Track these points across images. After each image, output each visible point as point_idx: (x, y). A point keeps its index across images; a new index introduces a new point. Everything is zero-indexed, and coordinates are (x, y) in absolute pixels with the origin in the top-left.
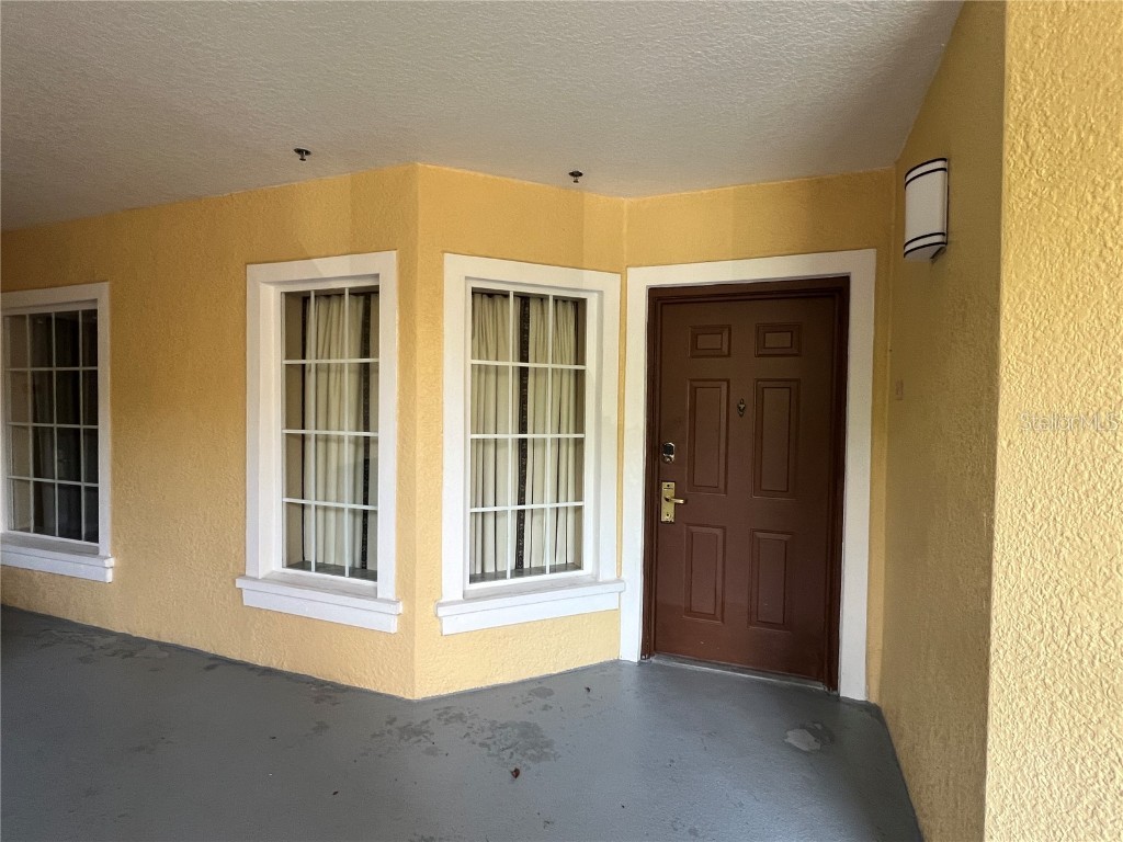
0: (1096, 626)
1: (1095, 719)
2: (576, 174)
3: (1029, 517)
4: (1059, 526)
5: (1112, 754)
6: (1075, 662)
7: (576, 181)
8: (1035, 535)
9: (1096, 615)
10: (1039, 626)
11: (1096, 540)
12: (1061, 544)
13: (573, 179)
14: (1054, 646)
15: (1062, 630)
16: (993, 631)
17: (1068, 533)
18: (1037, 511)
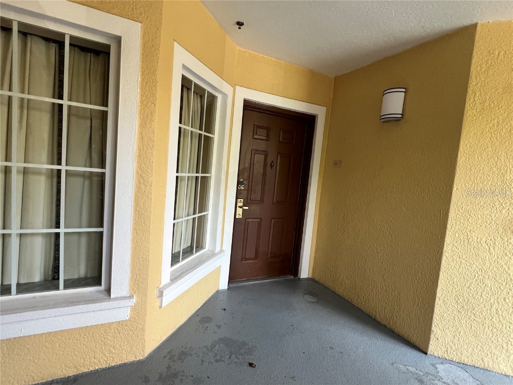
0: (476, 239)
1: (472, 263)
2: (240, 24)
3: (461, 211)
4: (469, 213)
5: (476, 271)
6: (469, 249)
7: (240, 28)
8: (462, 216)
9: (476, 236)
10: (460, 241)
11: (479, 216)
12: (469, 218)
13: (238, 26)
14: (464, 246)
15: (466, 241)
16: (445, 244)
17: (472, 215)
18: (463, 209)
